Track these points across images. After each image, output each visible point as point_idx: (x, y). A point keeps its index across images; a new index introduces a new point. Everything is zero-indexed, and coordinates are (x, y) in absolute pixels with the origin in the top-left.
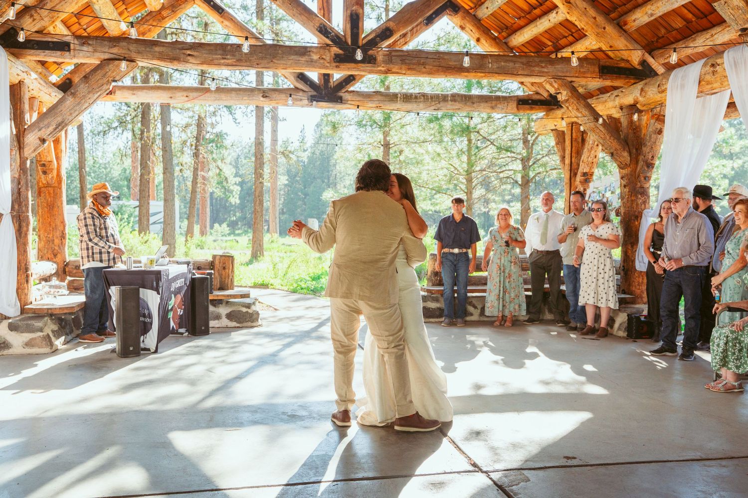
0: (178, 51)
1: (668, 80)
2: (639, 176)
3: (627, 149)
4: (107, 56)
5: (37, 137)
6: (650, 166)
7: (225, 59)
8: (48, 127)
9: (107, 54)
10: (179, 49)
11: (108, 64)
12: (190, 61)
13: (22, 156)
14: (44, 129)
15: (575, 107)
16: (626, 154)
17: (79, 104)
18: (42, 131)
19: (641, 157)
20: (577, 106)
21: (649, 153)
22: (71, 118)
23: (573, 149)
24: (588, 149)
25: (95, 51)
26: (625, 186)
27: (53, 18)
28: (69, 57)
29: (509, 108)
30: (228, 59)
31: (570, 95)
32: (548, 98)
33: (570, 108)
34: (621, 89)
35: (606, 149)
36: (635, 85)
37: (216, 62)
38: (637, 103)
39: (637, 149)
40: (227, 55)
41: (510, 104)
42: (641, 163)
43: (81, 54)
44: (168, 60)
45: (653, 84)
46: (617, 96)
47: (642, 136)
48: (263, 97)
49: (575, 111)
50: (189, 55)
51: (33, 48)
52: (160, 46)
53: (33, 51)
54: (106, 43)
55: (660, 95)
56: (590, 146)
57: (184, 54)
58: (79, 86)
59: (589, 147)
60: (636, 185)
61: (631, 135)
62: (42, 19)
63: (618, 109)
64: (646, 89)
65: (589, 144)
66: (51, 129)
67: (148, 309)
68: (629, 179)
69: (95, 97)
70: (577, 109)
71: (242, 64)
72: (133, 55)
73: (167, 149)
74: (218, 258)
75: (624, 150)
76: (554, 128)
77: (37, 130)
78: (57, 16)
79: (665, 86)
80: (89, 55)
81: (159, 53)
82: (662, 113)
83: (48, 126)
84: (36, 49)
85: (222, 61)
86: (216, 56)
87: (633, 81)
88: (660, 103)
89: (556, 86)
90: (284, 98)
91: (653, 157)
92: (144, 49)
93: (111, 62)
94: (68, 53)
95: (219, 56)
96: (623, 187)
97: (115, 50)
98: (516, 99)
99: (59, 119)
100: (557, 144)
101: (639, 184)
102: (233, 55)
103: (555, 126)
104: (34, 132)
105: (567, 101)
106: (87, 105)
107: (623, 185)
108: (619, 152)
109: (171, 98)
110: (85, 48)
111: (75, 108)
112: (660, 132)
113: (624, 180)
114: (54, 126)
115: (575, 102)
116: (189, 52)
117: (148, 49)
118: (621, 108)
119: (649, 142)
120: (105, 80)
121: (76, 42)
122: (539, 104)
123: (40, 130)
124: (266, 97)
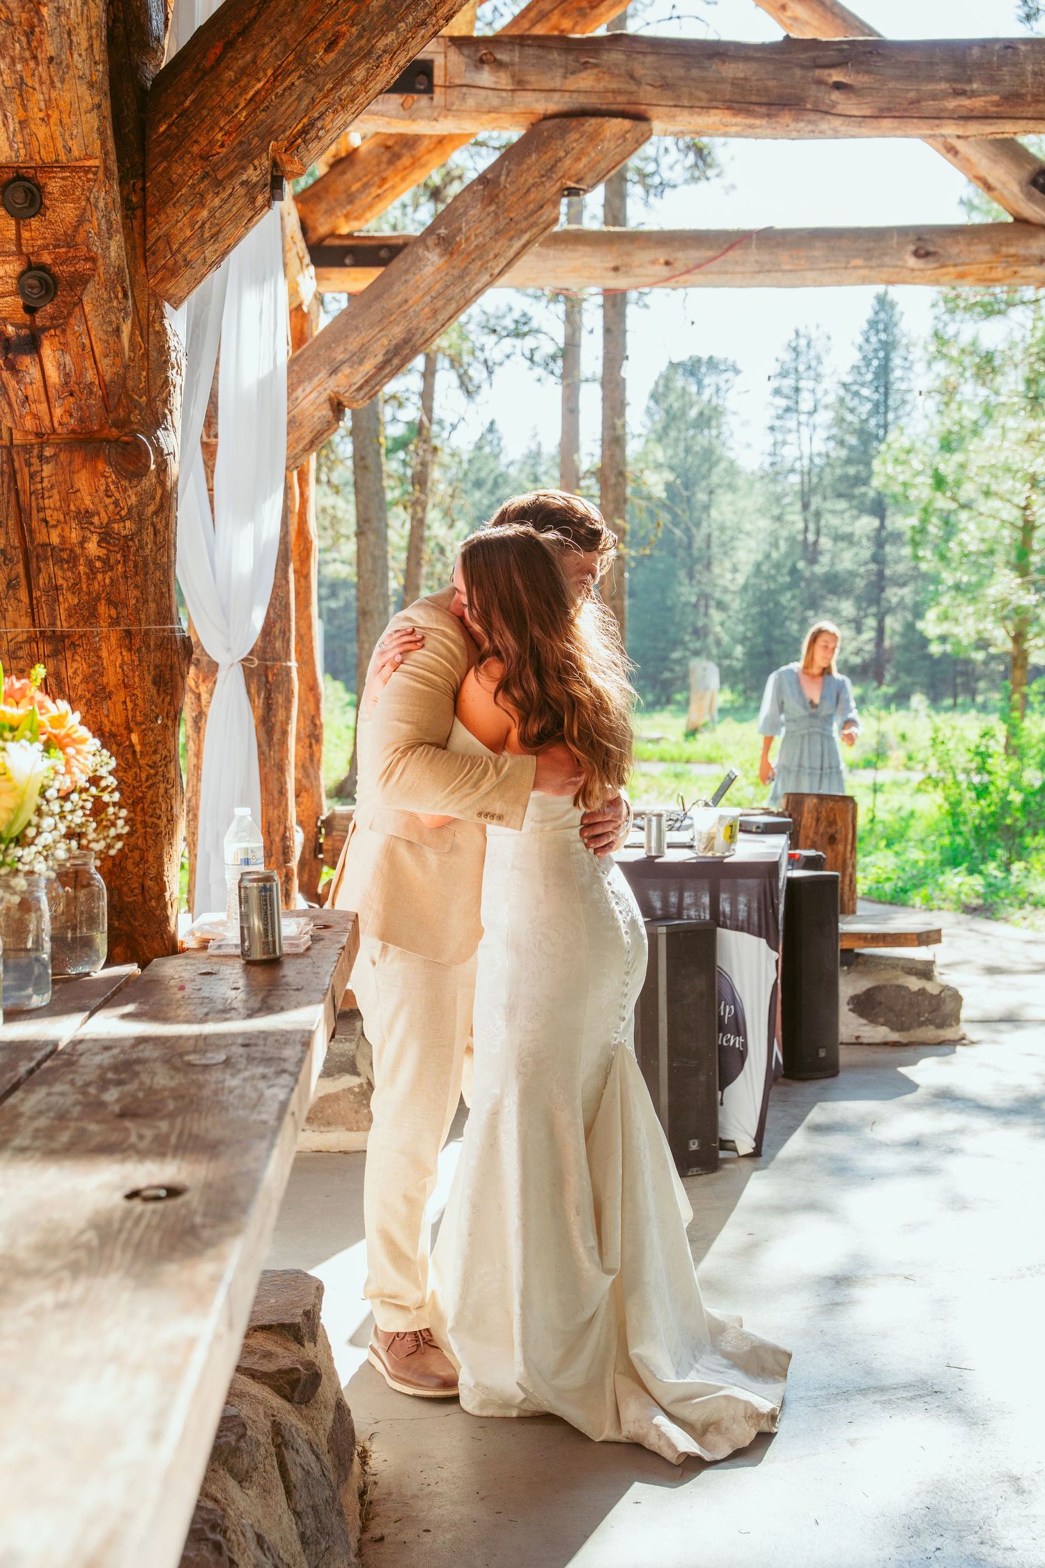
0: (798, 72)
5: (324, 396)
7: (963, 93)
8: (361, 362)
9: (557, 96)
10: (802, 67)
11: (564, 132)
12: (840, 109)
14: (346, 370)
17: (461, 277)
22: (431, 329)
25: (520, 85)
28: (428, 112)
30: (973, 95)
37: (929, 106)
40: (970, 81)
43: (471, 102)
44: (763, 110)
48: (916, 254)
50: (838, 86)
52: (735, 58)
54: (554, 56)
57: (820, 82)
58: (465, 213)
66: (369, 366)
67: (734, 1001)
69: (511, 253)
71: (1019, 111)
72: (647, 93)
73: (370, 461)
74: (809, 804)
77: (323, 374)
80: (495, 102)
81: (735, 83)
83: (358, 357)
85: (952, 104)
86: (931, 87)
90: (986, 258)
92: (682, 72)
93: (574, 122)
94: (423, 100)
95: (943, 86)
97: (585, 81)
99: (397, 332)
102: (993, 80)
106: (486, 278)
109: (616, 269)
110: (486, 77)
111: (449, 292)
116: (836, 76)
117: (695, 73)
120: (552, 188)
121: (455, 57)
124: (928, 254)
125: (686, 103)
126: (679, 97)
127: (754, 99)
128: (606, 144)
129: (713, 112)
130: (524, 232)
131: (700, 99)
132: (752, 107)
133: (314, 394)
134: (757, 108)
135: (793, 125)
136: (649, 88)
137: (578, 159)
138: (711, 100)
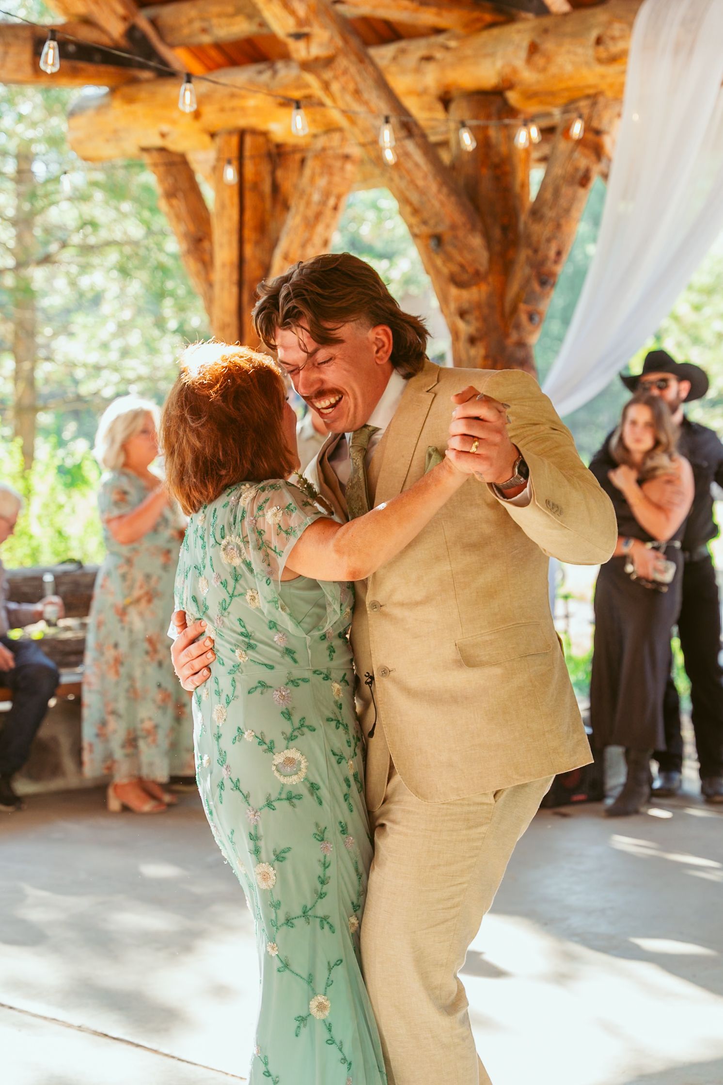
1: (631, 25)
2: (515, 310)
3: (479, 225)
6: (546, 279)
15: (351, 86)
16: (477, 241)
19: (523, 254)
20: (356, 84)
21: (549, 240)
23: (248, 215)
24: (305, 219)
26: (472, 340)
29: (10, 63)
31: (339, 43)
32: (123, 43)
33: (335, 87)
34: (441, 39)
35: (425, 222)
36: (495, 31)
38: (511, 86)
39: (505, 229)
41: (13, 51)
42: (521, 271)
45: (576, 35)
46: (428, 59)
47: (517, 188)
49: (349, 98)
55: (600, 69)
56: (314, 208)
59: (311, 213)
60: (507, 335)
61: (486, 186)
63: (431, 98)
64: (549, 45)
65: (308, 204)
68: (484, 319)
70: (357, 93)
75: (473, 229)
76: (158, 142)
79: (619, 46)
82: (595, 124)
87: (488, 17)
88: (591, 91)
89: (301, 10)
91: (559, 254)
96: (463, 344)
98: (27, 34)
100: (170, 195)
101: (514, 337)
103: (163, 135)
105: (328, 62)
107: (463, 336)
108: (461, 233)
112: (584, 180)
113: (468, 322)
115: (353, 70)
118: (446, 100)
119: (551, 208)
122: (97, 57)
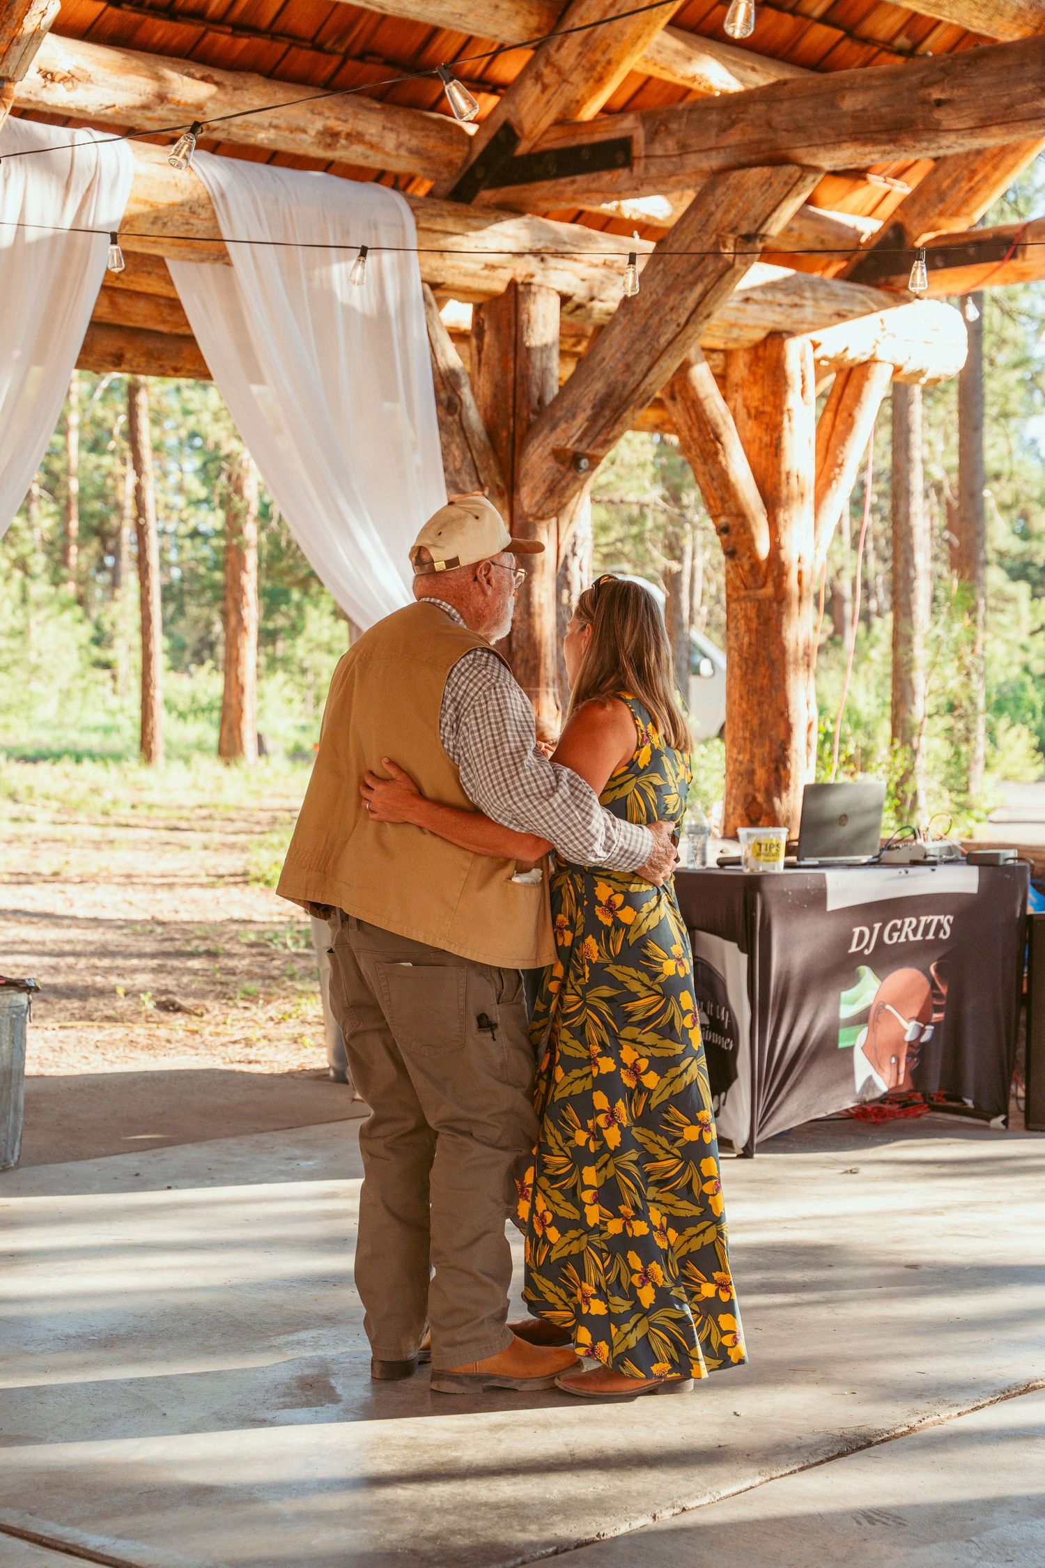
4: (715, 161)
5: (548, 450)
8: (574, 417)
13: (518, 511)
14: (562, 425)
17: (644, 330)
18: (558, 430)
25: (684, 150)
27: (592, 68)
28: (629, 183)
37: (1023, 109)
43: (653, 169)
44: (884, 137)
50: (939, 103)
51: (546, 176)
52: (858, 90)
53: (547, 185)
62: (565, 81)
66: (581, 419)
72: (783, 138)
77: (546, 430)
78: (603, 59)
80: (671, 167)
81: (856, 115)
83: (572, 412)
84: (557, 176)
92: (810, 114)
94: (625, 173)
99: (599, 387)
104: (541, 437)
110: (657, 148)
111: (637, 346)
114: (589, 412)
121: (642, 132)
123: (553, 428)
125: (818, 142)
126: (810, 138)
127: (873, 128)
128: (751, 193)
129: (844, 145)
130: (695, 283)
131: (827, 136)
132: (875, 136)
133: (540, 449)
134: (879, 136)
135: (918, 146)
136: (784, 134)
137: (727, 211)
138: (838, 135)
